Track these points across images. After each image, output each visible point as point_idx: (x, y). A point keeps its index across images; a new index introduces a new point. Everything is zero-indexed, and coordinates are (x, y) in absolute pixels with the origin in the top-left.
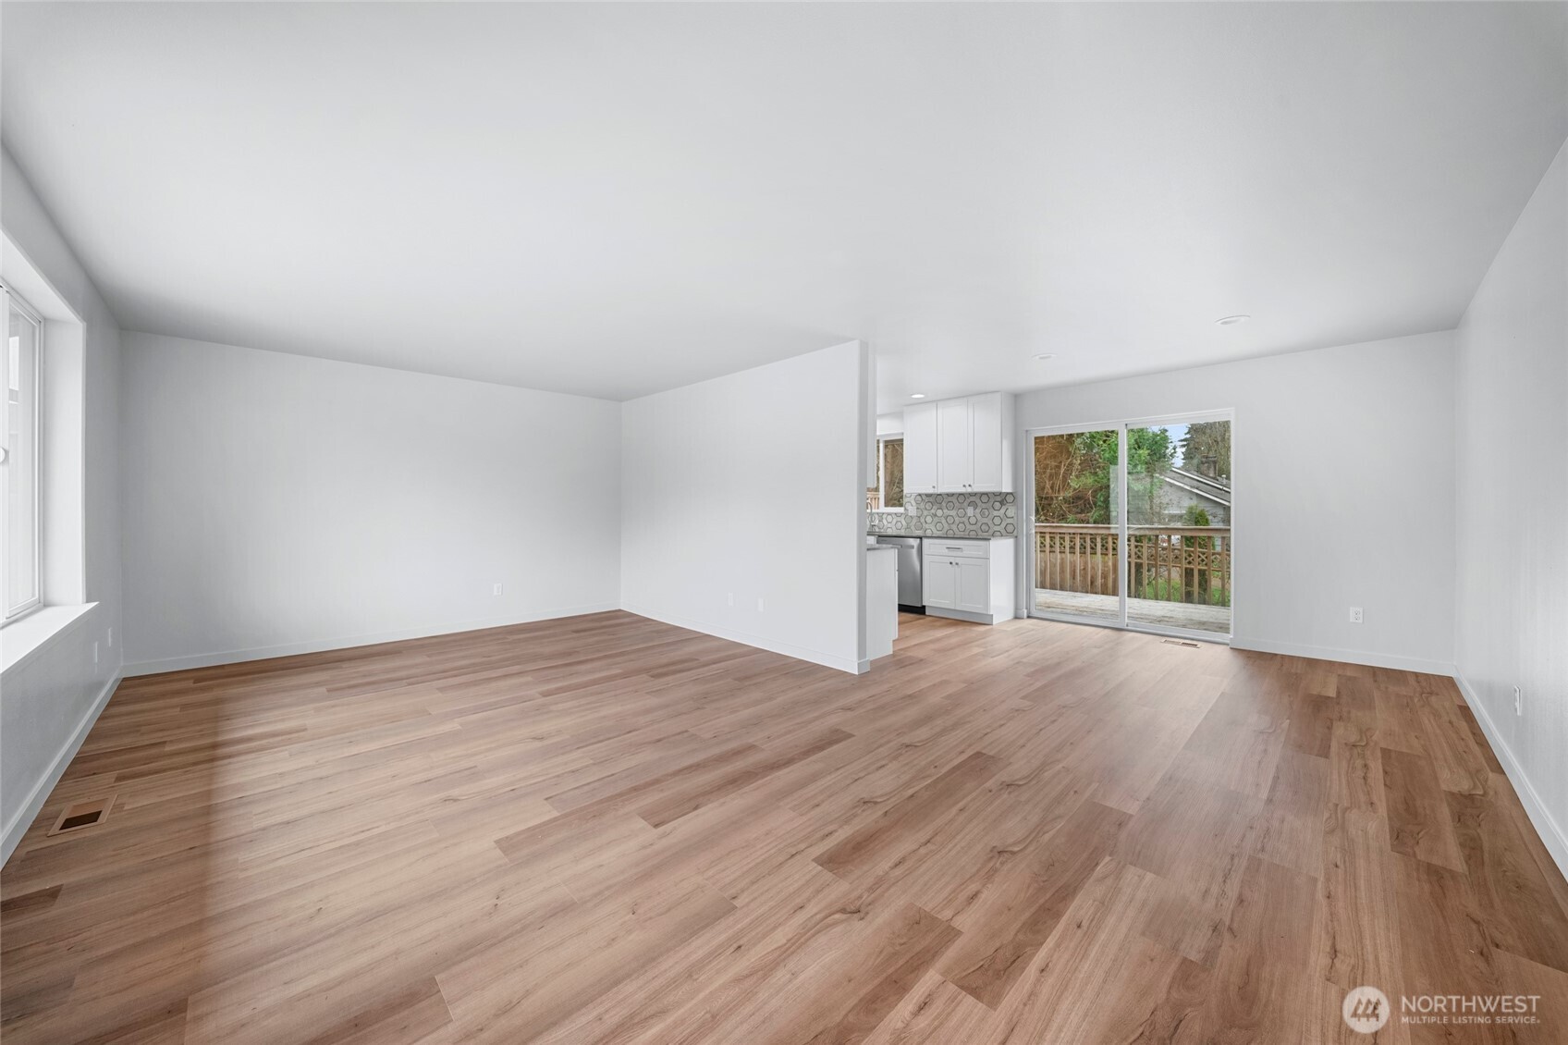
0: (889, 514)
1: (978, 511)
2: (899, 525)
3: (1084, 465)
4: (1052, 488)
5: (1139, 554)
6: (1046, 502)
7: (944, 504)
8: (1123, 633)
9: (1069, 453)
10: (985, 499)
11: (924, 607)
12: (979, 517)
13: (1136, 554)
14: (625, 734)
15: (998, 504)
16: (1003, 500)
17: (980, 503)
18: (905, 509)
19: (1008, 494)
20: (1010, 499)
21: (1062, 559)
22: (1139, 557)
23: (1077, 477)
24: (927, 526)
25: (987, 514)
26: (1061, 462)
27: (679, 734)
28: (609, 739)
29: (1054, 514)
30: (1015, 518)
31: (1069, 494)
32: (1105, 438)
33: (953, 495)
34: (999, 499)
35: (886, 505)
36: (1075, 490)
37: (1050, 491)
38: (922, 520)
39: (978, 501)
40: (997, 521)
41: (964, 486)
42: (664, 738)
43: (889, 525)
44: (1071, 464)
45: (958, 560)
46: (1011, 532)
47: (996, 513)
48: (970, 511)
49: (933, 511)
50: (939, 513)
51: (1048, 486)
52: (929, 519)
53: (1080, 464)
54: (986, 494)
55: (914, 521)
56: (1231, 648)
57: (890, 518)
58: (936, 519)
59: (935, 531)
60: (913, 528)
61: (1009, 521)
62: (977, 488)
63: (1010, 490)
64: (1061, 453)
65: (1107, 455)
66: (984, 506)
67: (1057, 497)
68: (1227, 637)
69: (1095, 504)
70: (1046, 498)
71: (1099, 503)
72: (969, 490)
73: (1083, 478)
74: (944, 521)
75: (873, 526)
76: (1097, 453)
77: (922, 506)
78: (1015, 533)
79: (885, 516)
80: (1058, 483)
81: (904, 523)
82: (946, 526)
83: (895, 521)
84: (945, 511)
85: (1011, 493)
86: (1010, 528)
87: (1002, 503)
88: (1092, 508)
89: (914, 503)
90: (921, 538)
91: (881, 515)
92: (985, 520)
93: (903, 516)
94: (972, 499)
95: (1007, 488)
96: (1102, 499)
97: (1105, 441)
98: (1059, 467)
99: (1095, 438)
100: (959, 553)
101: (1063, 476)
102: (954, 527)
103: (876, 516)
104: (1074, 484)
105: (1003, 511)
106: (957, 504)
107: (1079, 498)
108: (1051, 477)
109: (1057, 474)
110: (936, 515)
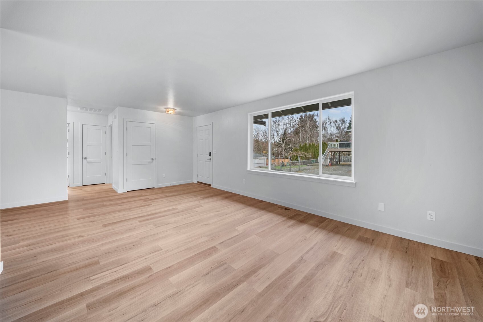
14: (178, 226)
27: (160, 226)
28: (183, 225)
42: (165, 225)
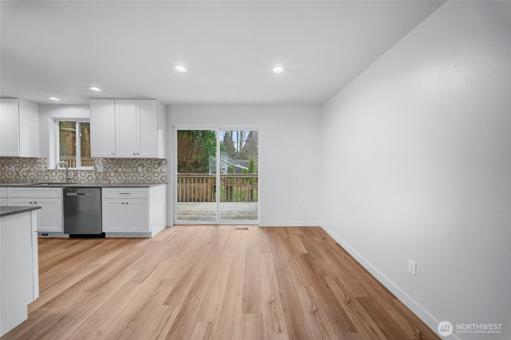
0: (82, 171)
1: (145, 169)
2: (90, 178)
3: (197, 151)
4: (186, 159)
5: (215, 182)
6: (184, 164)
7: (123, 165)
8: (219, 226)
9: (192, 146)
10: (149, 162)
11: (104, 233)
12: (145, 172)
13: (214, 182)
15: (157, 165)
16: (160, 163)
17: (146, 165)
18: (95, 168)
19: (162, 159)
20: (164, 162)
21: (190, 185)
22: (215, 183)
23: (195, 155)
24: (111, 178)
25: (150, 170)
26: (189, 149)
29: (187, 168)
30: (167, 173)
31: (193, 161)
32: (204, 142)
33: (129, 159)
34: (157, 162)
35: (82, 165)
36: (194, 160)
37: (186, 160)
38: (108, 175)
39: (145, 163)
40: (156, 174)
41: (134, 154)
43: (83, 178)
44: (193, 150)
45: (127, 201)
46: (164, 181)
47: (155, 170)
48: (140, 169)
49: (115, 169)
50: (120, 170)
51: (185, 158)
52: (112, 174)
53: (196, 150)
54: (150, 159)
55: (102, 175)
56: (259, 227)
57: (83, 174)
58: (117, 174)
59: (117, 181)
60: (101, 180)
61: (163, 174)
62: (142, 156)
63: (163, 158)
64: (190, 146)
65: (205, 148)
66: (149, 166)
67: (188, 162)
68: (257, 222)
69: (201, 165)
70: (184, 163)
71: (203, 165)
72: (138, 156)
73: (197, 156)
74: (123, 175)
75: (69, 179)
76: (202, 147)
77: (108, 166)
78: (166, 182)
79: (79, 172)
80: (188, 157)
81: (94, 176)
82: (124, 178)
83: (87, 176)
84: (124, 169)
85: (164, 159)
86: (164, 179)
87: (159, 165)
88: (200, 166)
89: (101, 164)
90: (100, 188)
91: (76, 172)
92: (149, 174)
93: (93, 172)
94: (141, 162)
95: (161, 156)
96: (203, 163)
97: (204, 143)
98: (188, 151)
99: (201, 141)
100: (129, 196)
101: (190, 155)
102: (130, 179)
103: (72, 172)
104: (194, 158)
105: (159, 169)
106: (132, 165)
107: (196, 163)
108: (186, 155)
109: (188, 154)
110: (117, 172)
